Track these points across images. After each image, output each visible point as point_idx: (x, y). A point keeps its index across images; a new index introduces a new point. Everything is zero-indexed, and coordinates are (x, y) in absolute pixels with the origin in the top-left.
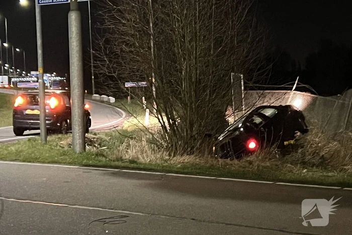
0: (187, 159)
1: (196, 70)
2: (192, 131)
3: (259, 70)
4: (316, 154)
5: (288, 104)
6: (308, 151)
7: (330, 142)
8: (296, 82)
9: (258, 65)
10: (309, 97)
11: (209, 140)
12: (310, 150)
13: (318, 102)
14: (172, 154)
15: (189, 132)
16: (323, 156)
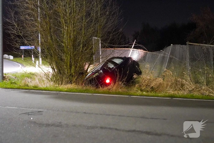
0: (69, 86)
1: (74, 32)
2: (71, 70)
3: (114, 32)
4: (148, 86)
5: (129, 56)
6: (142, 85)
7: (156, 79)
8: (134, 43)
9: (113, 29)
10: (142, 52)
11: (82, 76)
12: (144, 84)
13: (148, 55)
14: (60, 83)
15: (69, 71)
16: (152, 87)
